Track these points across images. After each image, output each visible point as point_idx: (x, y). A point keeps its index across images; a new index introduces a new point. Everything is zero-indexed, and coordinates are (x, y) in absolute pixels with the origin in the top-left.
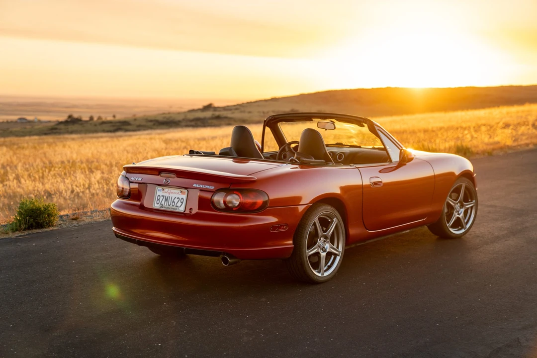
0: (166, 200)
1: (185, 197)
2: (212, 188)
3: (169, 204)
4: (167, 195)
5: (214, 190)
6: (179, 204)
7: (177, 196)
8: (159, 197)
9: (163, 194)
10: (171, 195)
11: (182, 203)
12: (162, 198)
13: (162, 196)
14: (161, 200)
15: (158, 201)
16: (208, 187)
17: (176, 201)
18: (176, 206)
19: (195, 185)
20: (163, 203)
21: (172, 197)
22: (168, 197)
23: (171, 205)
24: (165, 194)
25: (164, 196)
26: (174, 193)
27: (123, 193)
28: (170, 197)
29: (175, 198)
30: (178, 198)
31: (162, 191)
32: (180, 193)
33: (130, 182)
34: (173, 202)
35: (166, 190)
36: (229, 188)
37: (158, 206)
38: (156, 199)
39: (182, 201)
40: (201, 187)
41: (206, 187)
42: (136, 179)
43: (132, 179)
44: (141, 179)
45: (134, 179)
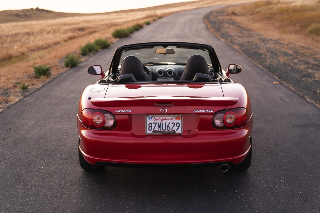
0: (159, 126)
1: (180, 121)
2: (212, 111)
3: (164, 129)
5: (214, 113)
6: (175, 128)
7: (172, 121)
8: (150, 125)
9: (155, 121)
11: (179, 127)
12: (153, 125)
13: (154, 123)
14: (153, 127)
15: (150, 129)
16: (208, 111)
17: (171, 126)
19: (195, 111)
20: (156, 129)
21: (165, 123)
22: (161, 123)
23: (166, 130)
24: (157, 122)
25: (156, 123)
26: (167, 119)
27: (104, 125)
28: (163, 123)
29: (170, 123)
30: (172, 123)
31: (153, 119)
32: (174, 119)
33: (114, 115)
34: (168, 127)
35: (158, 117)
36: (225, 109)
37: (151, 132)
38: (148, 127)
39: (178, 125)
40: (202, 111)
41: (206, 111)
42: (124, 111)
43: (117, 112)
44: (130, 111)
45: (120, 111)
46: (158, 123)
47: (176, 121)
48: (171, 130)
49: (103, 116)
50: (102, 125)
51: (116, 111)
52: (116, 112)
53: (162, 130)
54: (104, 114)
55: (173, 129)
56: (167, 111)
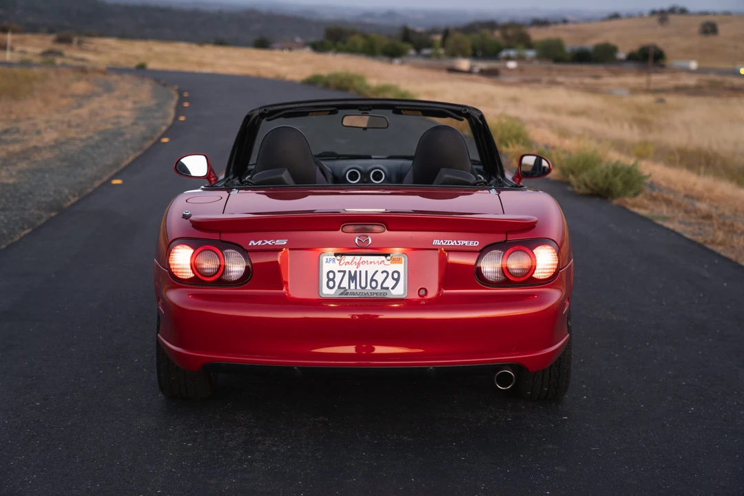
0: (352, 278)
1: (401, 268)
2: (474, 244)
3: (363, 285)
4: (353, 269)
5: (480, 249)
6: (390, 283)
7: (381, 268)
8: (331, 275)
9: (343, 268)
10: (363, 268)
11: (397, 280)
12: (339, 276)
13: (339, 271)
14: (337, 280)
15: (331, 284)
16: (466, 243)
17: (380, 277)
18: (382, 288)
19: (436, 242)
20: (345, 284)
21: (366, 271)
22: (356, 272)
23: (369, 287)
24: (347, 268)
25: (345, 272)
26: (371, 263)
27: (222, 275)
28: (360, 271)
29: (377, 271)
30: (382, 272)
31: (337, 262)
32: (386, 262)
33: (247, 251)
34: (372, 280)
35: (348, 259)
36: (507, 240)
37: (333, 292)
38: (325, 280)
39: (396, 276)
40: (452, 244)
41: (461, 243)
42: (269, 243)
43: (254, 244)
44: (285, 243)
45: (259, 243)
46: (350, 272)
47: (391, 268)
48: (379, 287)
49: (220, 254)
50: (217, 276)
51: (252, 243)
52: (250, 244)
53: (358, 287)
54: (222, 250)
55: (384, 286)
56: (370, 242)
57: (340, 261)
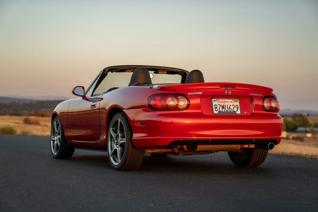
0: (223, 107)
1: (238, 104)
2: (261, 95)
3: (227, 110)
4: (222, 104)
5: (263, 97)
7: (232, 104)
8: (216, 106)
9: (219, 104)
10: (226, 104)
11: (238, 108)
12: (218, 107)
13: (218, 105)
14: (218, 108)
15: (216, 109)
16: (259, 95)
17: (232, 107)
19: (251, 94)
20: (221, 110)
22: (224, 105)
23: (229, 111)
24: (221, 104)
25: (220, 105)
26: (228, 102)
27: (178, 106)
30: (233, 105)
31: (217, 101)
32: (233, 102)
34: (229, 108)
35: (221, 100)
36: (269, 95)
37: (217, 112)
38: (214, 108)
39: (237, 106)
40: (255, 95)
42: (195, 93)
43: (190, 94)
45: (192, 93)
46: (222, 105)
47: (235, 104)
48: (232, 111)
50: (176, 107)
52: (188, 94)
53: (225, 111)
54: (177, 97)
55: (234, 110)
56: (230, 94)
57: (218, 101)
